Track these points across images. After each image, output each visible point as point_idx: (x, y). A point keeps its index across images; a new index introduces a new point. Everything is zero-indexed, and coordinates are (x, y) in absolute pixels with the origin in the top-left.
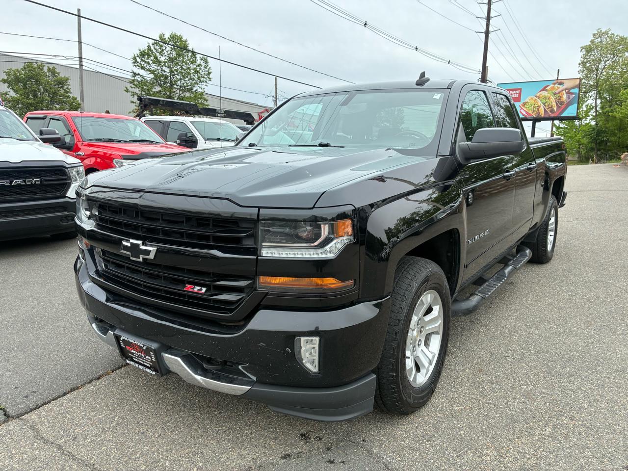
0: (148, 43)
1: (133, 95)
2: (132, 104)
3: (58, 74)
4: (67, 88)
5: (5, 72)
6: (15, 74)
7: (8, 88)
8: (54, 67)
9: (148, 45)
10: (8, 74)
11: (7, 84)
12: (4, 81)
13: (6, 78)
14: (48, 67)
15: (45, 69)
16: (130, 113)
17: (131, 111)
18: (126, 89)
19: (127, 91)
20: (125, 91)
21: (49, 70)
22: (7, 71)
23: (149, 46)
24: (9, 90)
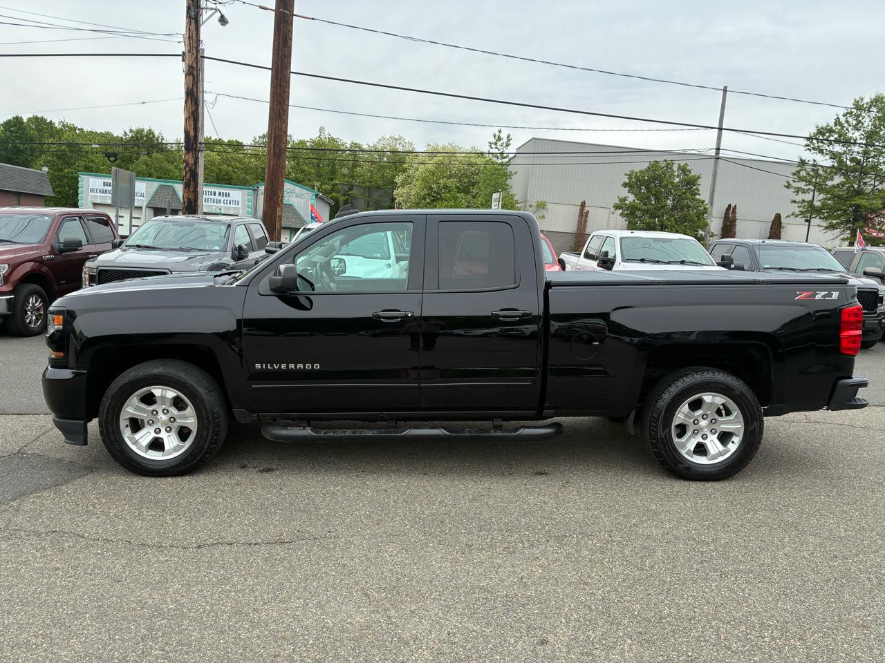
0: (837, 115)
1: (798, 192)
2: (794, 204)
3: (690, 171)
4: (696, 189)
5: (627, 175)
6: (636, 177)
7: (629, 192)
8: (686, 164)
9: (835, 117)
10: (630, 176)
11: (627, 189)
12: (625, 185)
13: (627, 181)
14: (679, 164)
15: (675, 167)
16: (788, 216)
17: (790, 213)
18: (787, 184)
19: (788, 186)
20: (785, 186)
21: (679, 167)
22: (628, 173)
23: (838, 118)
24: (630, 195)
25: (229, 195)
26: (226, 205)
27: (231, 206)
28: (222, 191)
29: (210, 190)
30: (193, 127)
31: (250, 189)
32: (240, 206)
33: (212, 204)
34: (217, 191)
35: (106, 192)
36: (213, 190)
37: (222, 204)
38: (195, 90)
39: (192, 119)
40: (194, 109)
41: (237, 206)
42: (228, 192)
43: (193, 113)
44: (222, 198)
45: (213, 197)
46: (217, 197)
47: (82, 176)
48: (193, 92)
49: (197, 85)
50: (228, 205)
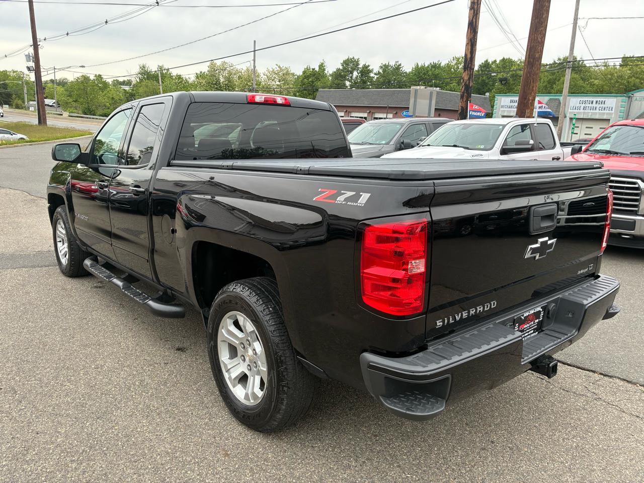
25: (604, 102)
26: (601, 111)
27: (606, 111)
28: (598, 100)
29: (589, 100)
30: (470, 50)
31: (624, 96)
32: (613, 111)
33: (589, 111)
34: (595, 100)
35: (511, 107)
36: (591, 99)
37: (597, 111)
38: (474, 20)
39: (470, 44)
40: (472, 36)
41: (610, 112)
42: (603, 100)
43: (471, 40)
44: (598, 106)
45: (590, 105)
46: (594, 105)
47: (497, 97)
48: (473, 23)
49: (476, 17)
50: (603, 111)
